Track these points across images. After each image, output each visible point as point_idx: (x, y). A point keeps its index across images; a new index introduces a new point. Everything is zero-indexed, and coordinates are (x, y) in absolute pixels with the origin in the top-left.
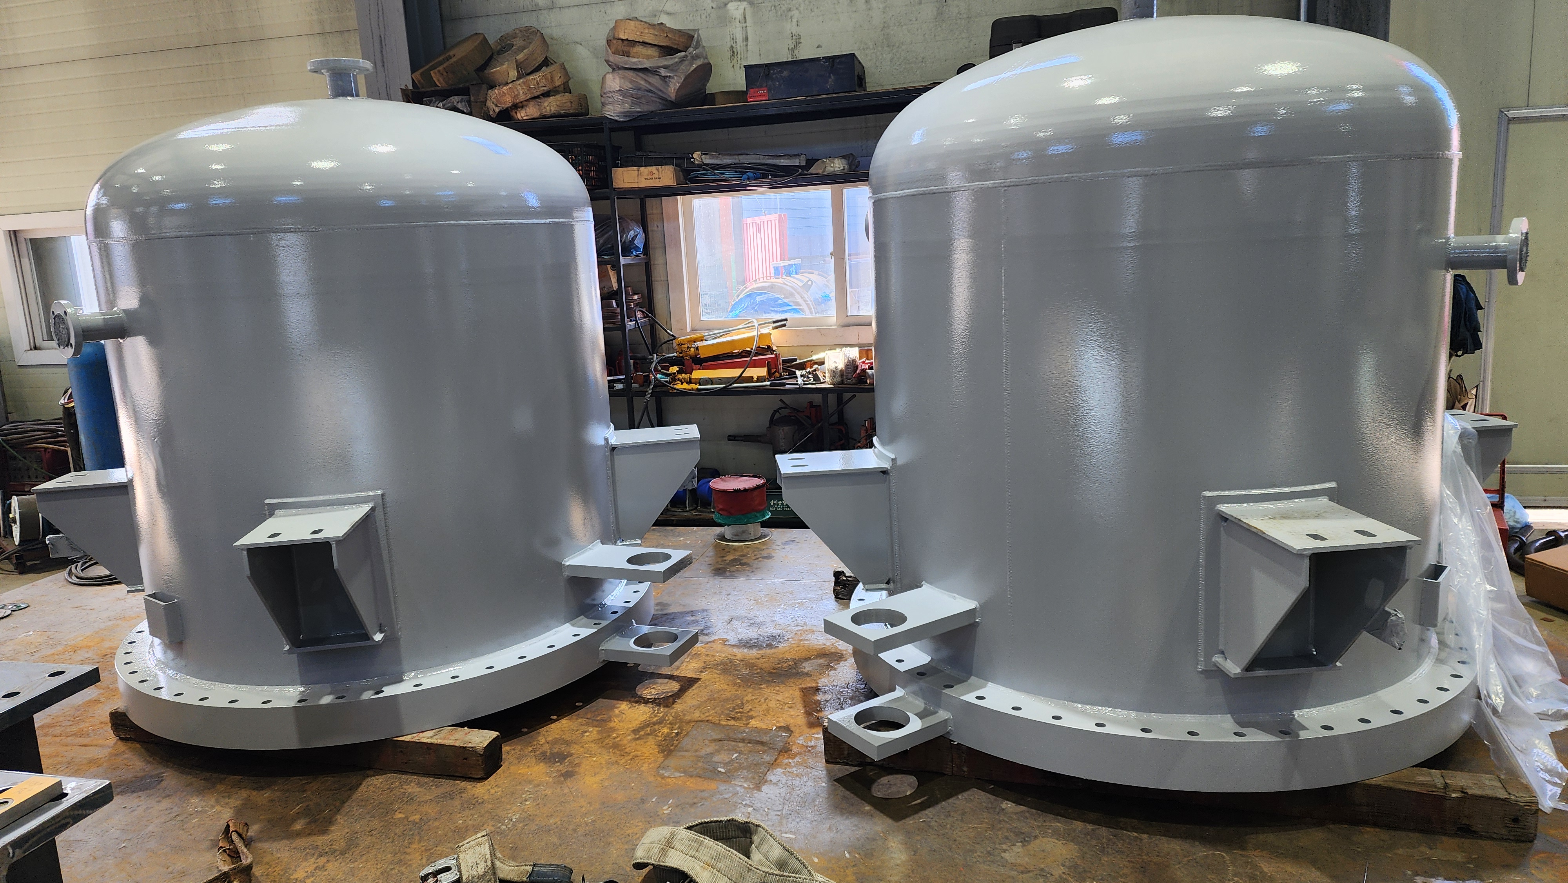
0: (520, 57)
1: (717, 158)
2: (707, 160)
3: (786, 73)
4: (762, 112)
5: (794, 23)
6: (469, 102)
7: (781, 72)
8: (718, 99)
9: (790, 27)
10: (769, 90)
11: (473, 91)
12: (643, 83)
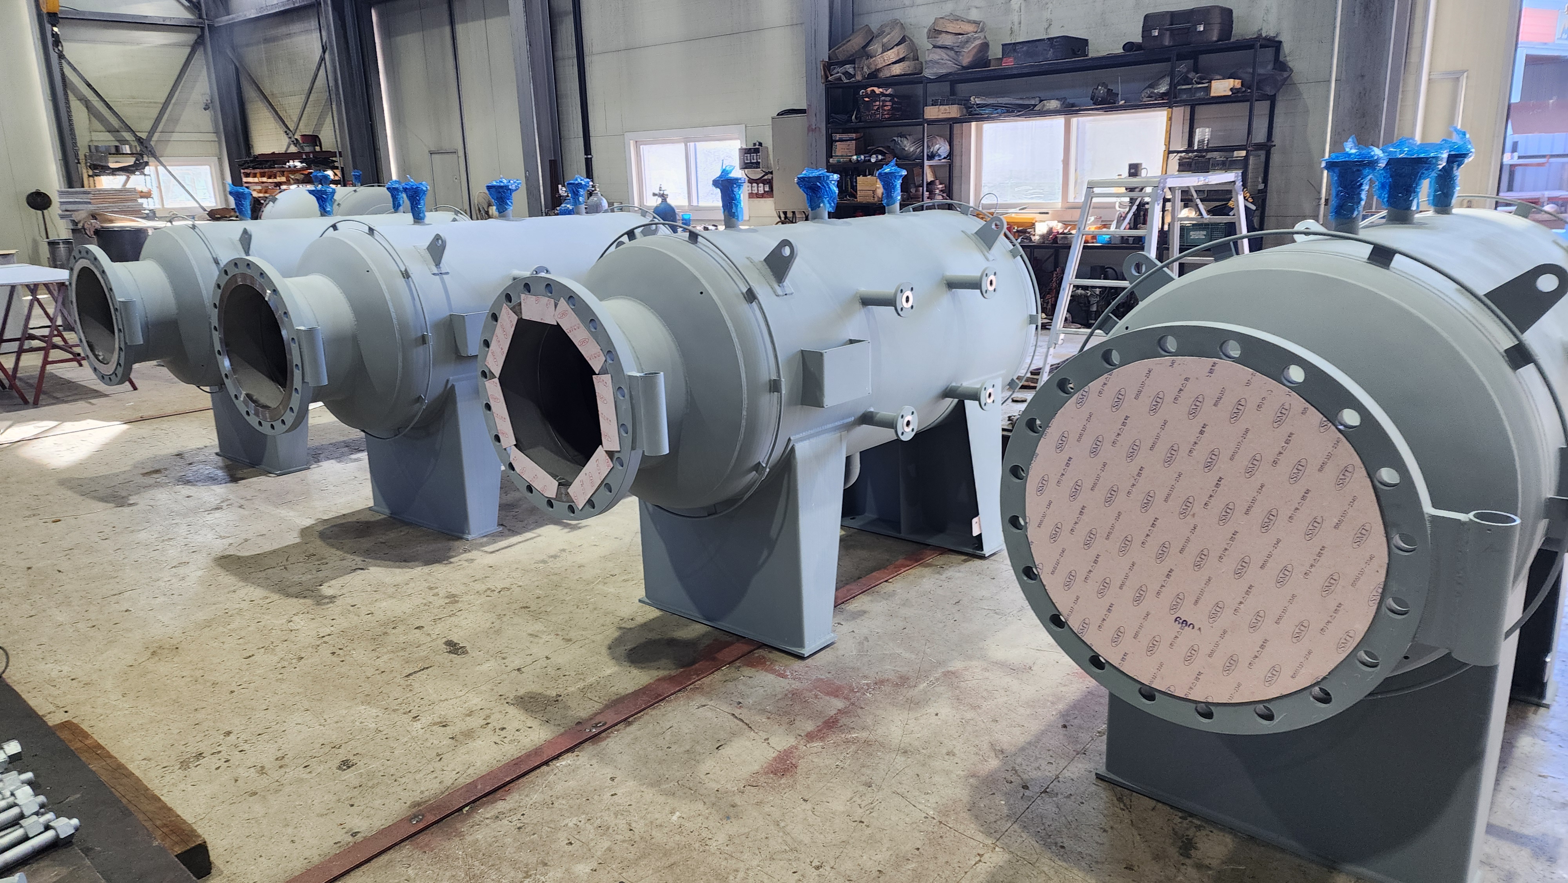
0: (885, 40)
1: (985, 100)
2: (978, 101)
3: (1025, 48)
4: (1009, 72)
5: (1049, 12)
6: (854, 68)
7: (1023, 48)
8: (992, 63)
9: (1046, 15)
10: (1015, 59)
11: (857, 62)
12: (945, 55)
